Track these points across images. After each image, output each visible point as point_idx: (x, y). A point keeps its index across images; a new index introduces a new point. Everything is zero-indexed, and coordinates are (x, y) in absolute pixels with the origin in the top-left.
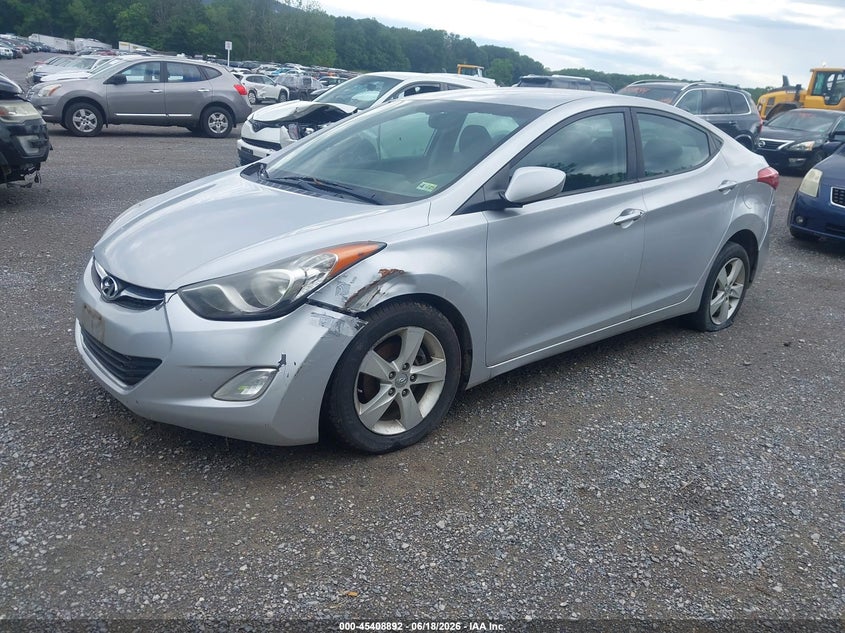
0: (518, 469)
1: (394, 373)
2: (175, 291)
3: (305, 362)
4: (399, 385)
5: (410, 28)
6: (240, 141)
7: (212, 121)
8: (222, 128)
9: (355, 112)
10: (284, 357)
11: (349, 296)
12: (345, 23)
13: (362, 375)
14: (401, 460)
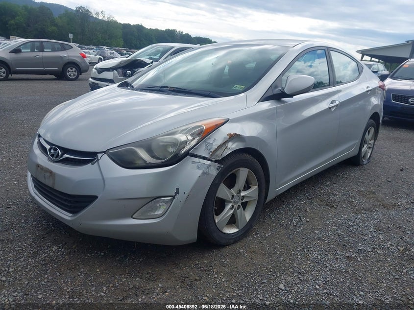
0: (307, 248)
1: (233, 196)
2: (104, 152)
3: (191, 192)
4: (235, 203)
5: (159, 29)
6: (91, 79)
7: (69, 72)
8: (74, 75)
9: (152, 63)
10: (178, 189)
11: (212, 150)
12: (127, 26)
13: (218, 198)
14: (239, 248)
